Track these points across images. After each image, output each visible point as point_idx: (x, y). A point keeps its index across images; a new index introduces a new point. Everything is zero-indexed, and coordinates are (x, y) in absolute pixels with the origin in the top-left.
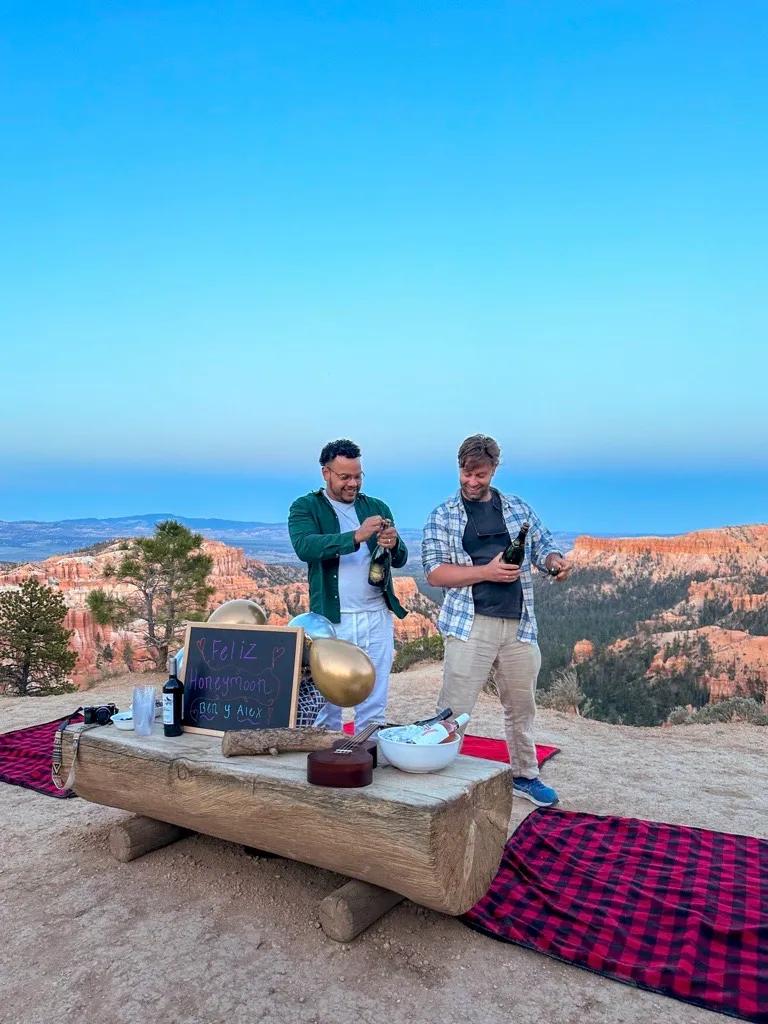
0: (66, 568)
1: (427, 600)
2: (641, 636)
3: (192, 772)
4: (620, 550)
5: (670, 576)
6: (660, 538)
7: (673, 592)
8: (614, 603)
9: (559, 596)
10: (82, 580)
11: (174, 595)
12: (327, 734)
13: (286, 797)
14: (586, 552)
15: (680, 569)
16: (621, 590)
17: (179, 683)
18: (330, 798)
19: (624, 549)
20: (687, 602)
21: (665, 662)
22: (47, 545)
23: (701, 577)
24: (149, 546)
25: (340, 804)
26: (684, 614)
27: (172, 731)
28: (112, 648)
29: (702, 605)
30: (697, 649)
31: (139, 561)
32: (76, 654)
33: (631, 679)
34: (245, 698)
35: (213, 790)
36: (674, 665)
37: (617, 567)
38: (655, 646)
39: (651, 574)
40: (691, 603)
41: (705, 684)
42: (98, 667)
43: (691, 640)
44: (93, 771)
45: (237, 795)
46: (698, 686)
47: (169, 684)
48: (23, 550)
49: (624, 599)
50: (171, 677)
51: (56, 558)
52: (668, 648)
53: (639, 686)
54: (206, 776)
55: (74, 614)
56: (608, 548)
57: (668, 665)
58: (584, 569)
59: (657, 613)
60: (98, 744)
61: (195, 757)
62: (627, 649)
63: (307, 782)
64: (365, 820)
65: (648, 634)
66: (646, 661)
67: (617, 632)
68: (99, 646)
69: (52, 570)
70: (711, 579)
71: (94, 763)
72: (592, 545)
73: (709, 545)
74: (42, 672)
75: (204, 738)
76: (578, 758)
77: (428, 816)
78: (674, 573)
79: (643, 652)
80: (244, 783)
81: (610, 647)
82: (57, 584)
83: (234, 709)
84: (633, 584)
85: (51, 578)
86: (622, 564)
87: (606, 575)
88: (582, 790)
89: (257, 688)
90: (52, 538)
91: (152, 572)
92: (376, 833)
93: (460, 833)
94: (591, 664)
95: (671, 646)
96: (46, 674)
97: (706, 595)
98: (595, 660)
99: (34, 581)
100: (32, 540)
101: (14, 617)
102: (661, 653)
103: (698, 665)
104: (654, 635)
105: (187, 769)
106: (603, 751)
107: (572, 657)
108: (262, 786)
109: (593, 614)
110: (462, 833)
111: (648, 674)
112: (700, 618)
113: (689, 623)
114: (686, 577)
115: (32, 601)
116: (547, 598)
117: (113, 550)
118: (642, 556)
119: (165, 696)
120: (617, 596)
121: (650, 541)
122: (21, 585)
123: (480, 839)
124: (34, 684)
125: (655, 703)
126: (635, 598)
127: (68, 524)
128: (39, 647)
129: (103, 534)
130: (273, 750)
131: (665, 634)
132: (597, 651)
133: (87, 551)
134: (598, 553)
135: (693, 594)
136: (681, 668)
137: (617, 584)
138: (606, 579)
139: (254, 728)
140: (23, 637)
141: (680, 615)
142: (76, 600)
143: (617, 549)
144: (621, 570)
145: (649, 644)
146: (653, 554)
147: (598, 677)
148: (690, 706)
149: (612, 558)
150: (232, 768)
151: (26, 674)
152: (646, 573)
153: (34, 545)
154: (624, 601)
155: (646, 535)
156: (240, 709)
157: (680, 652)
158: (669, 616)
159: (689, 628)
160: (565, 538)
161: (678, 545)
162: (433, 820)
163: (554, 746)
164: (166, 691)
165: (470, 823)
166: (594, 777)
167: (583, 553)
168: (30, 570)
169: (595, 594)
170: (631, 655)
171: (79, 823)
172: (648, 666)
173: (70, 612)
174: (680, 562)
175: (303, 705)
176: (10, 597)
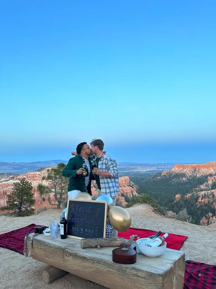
0: (33, 175)
1: (132, 183)
2: (195, 193)
3: (71, 254)
4: (187, 168)
5: (202, 175)
6: (199, 164)
7: (203, 180)
8: (186, 183)
9: (170, 181)
10: (37, 179)
11: (63, 185)
12: (117, 240)
13: (105, 266)
14: (178, 169)
15: (205, 173)
16: (188, 179)
17: (66, 220)
18: (122, 268)
19: (188, 168)
20: (207, 182)
21: (202, 200)
22: (28, 169)
23: (211, 175)
24: (55, 170)
25: (126, 271)
26: (207, 186)
27: (63, 237)
28: (45, 198)
29: (212, 183)
30: (211, 196)
31: (53, 175)
32: (35, 200)
33: (192, 205)
34: (88, 226)
35: (78, 261)
36: (205, 201)
37: (187, 173)
38: (199, 195)
39: (196, 175)
40: (209, 183)
41: (214, 206)
42: (41, 203)
43: (209, 194)
44: (37, 251)
45: (87, 264)
46: (212, 207)
47: (62, 220)
48: (21, 171)
49: (189, 182)
50: (63, 218)
51: (30, 173)
52: (203, 196)
53: (195, 207)
54: (75, 256)
55: (34, 188)
56: (184, 167)
57: (203, 201)
58: (177, 173)
59: (199, 186)
60: (39, 241)
61: (72, 248)
62: (191, 196)
63: (112, 261)
64: (135, 278)
65: (197, 192)
66: (196, 200)
67: (187, 192)
68: (41, 197)
69: (29, 176)
70: (214, 176)
71: (37, 248)
72: (179, 167)
73: (213, 166)
74: (25, 205)
75: (74, 240)
76: (195, 240)
77: (160, 278)
78: (203, 174)
79: (195, 197)
80: (89, 260)
81: (186, 196)
82: (30, 180)
83: (84, 230)
84: (192, 178)
85: (28, 178)
86: (188, 172)
87: (184, 175)
88: (199, 253)
89: (92, 223)
90: (29, 167)
91: (56, 178)
92: (139, 283)
93: (171, 283)
94: (180, 201)
95: (203, 195)
96: (27, 206)
97: (213, 180)
98: (181, 200)
99: (24, 179)
100: (24, 168)
101: (18, 190)
102: (200, 198)
103: (211, 201)
104: (198, 192)
105: (69, 253)
106: (202, 237)
107: (175, 199)
108: (96, 261)
109: (180, 186)
110: (172, 282)
111: (197, 204)
112: (211, 187)
113: (208, 189)
114: (207, 175)
115: (23, 185)
116: (167, 182)
117: (45, 170)
118: (194, 169)
119: (61, 225)
120: (187, 181)
121: (196, 165)
122: (20, 181)
123: (177, 283)
124: (23, 209)
125: (199, 212)
126: (192, 182)
127: (33, 163)
128: (25, 198)
129: (43, 166)
130: (99, 247)
131: (202, 192)
132: (182, 197)
133: (39, 171)
134: (181, 169)
135: (209, 180)
136: (207, 202)
137: (187, 178)
138: (184, 176)
139: (91, 237)
140: (20, 195)
141: (206, 186)
142: (35, 184)
143: (186, 168)
144: (188, 174)
145: (197, 195)
146: (197, 169)
147: (183, 205)
148: (210, 213)
149: (185, 170)
150: (85, 254)
151: (21, 206)
152: (195, 174)
153: (24, 169)
154: (189, 183)
155: (194, 163)
156: (86, 230)
157: (206, 197)
158: (202, 187)
159: (208, 190)
160: (172, 164)
161: (204, 166)
162: (163, 280)
163: (186, 236)
164: (61, 223)
165: (174, 277)
166: (202, 248)
167: (177, 169)
168: (23, 176)
169: (181, 180)
170: (192, 198)
171: (33, 266)
172: (197, 201)
173: (33, 188)
174: (204, 171)
175: (108, 229)
176: (17, 184)
